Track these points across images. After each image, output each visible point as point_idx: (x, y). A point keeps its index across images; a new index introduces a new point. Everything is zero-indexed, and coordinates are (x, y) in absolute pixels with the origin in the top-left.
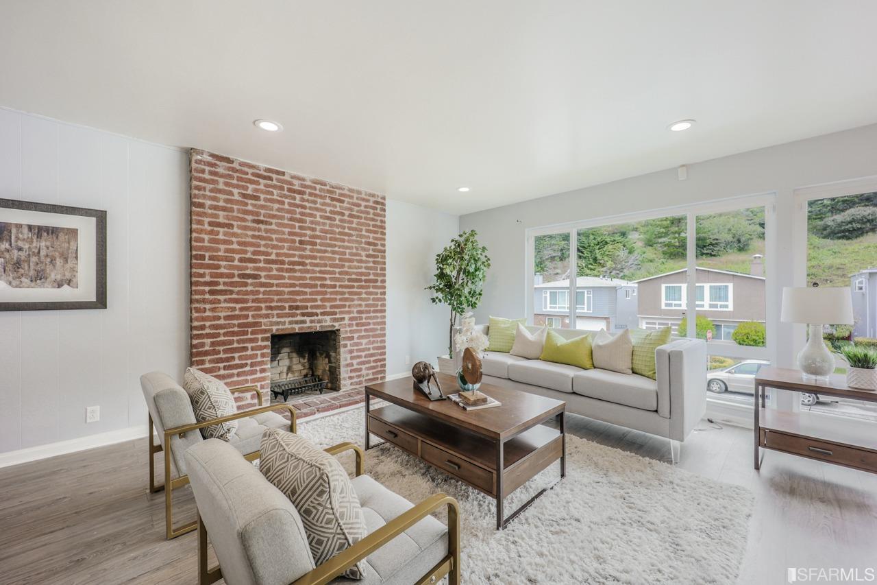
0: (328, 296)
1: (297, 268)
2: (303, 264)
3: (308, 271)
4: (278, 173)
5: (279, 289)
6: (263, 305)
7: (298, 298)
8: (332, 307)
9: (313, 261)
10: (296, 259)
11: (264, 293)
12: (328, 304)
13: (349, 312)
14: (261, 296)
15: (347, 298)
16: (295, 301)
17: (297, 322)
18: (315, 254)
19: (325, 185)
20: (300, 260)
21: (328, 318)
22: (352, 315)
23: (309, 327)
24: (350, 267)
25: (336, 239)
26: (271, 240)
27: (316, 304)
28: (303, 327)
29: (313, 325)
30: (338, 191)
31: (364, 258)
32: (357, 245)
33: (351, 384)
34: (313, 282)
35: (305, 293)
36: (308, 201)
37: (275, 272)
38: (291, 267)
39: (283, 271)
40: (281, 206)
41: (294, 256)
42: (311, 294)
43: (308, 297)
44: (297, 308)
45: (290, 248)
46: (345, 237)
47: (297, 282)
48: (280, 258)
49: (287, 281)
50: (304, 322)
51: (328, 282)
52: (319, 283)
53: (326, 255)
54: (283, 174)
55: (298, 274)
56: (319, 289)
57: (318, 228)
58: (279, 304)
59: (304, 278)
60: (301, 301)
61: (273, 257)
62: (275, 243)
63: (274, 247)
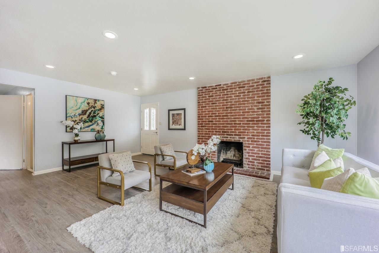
0: (237, 128)
1: (225, 117)
2: (227, 116)
3: (229, 118)
4: (219, 85)
5: (219, 125)
6: (214, 131)
7: (225, 128)
8: (239, 132)
9: (231, 114)
10: (225, 114)
11: (215, 127)
12: (237, 131)
13: (247, 135)
14: (213, 128)
15: (246, 129)
16: (224, 129)
17: (225, 137)
18: (232, 111)
19: (236, 83)
20: (226, 114)
21: (237, 137)
22: (249, 137)
23: (229, 140)
24: (248, 115)
25: (241, 104)
26: (217, 109)
27: (232, 131)
28: (227, 139)
29: (231, 139)
30: (242, 83)
31: (256, 110)
32: (251, 105)
34: (231, 123)
35: (228, 127)
36: (229, 92)
37: (218, 120)
38: (223, 117)
39: (220, 119)
40: (220, 97)
41: (224, 113)
42: (230, 127)
43: (229, 128)
44: (225, 132)
45: (223, 111)
46: (245, 102)
47: (225, 123)
48: (219, 115)
49: (221, 122)
50: (227, 137)
51: (237, 122)
52: (233, 123)
53: (237, 111)
54: (220, 85)
55: (225, 120)
56: (233, 125)
57: (233, 101)
58: (219, 131)
59: (227, 121)
60: (226, 129)
61: (217, 115)
62: (218, 110)
63: (218, 111)
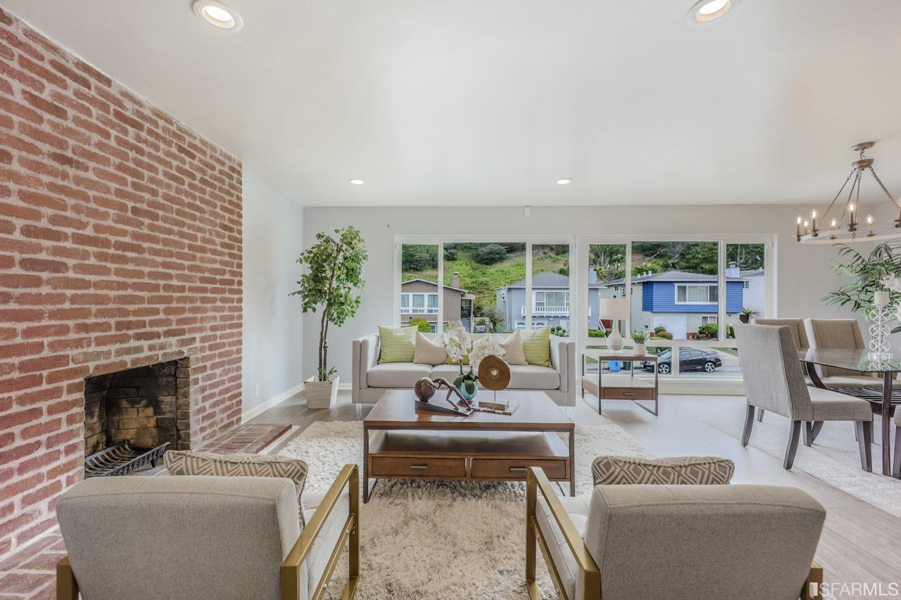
0: (174, 305)
1: (130, 254)
2: (139, 249)
3: (145, 262)
4: (99, 76)
5: (99, 292)
6: (71, 323)
7: (131, 307)
8: (179, 322)
9: (154, 246)
10: (127, 239)
11: (74, 299)
12: (173, 318)
13: (201, 329)
14: (67, 305)
15: (199, 307)
16: (126, 313)
17: (128, 351)
18: (157, 234)
19: (171, 123)
20: (135, 242)
21: (173, 340)
22: (204, 334)
23: (148, 358)
24: (202, 260)
25: (184, 214)
26: (86, 198)
27: (157, 317)
28: (138, 359)
29: (154, 353)
30: (188, 139)
31: (219, 248)
32: (210, 227)
33: (204, 438)
34: (153, 282)
35: (142, 300)
36: (146, 142)
37: (92, 261)
38: (120, 252)
39: (106, 260)
40: (104, 140)
41: (124, 233)
42: (151, 300)
43: (146, 306)
44: (129, 325)
45: (119, 220)
46: (195, 213)
47: (130, 281)
48: (102, 236)
49: (113, 278)
50: (138, 350)
51: (175, 282)
52: (162, 283)
53: (172, 237)
54: (108, 82)
55: (130, 267)
56: (162, 293)
57: (161, 191)
58: (100, 320)
59: (140, 274)
60: (135, 313)
61: (89, 231)
62: (93, 205)
63: (92, 213)
